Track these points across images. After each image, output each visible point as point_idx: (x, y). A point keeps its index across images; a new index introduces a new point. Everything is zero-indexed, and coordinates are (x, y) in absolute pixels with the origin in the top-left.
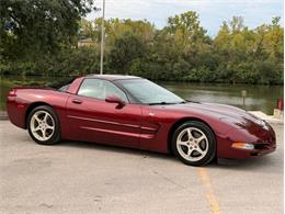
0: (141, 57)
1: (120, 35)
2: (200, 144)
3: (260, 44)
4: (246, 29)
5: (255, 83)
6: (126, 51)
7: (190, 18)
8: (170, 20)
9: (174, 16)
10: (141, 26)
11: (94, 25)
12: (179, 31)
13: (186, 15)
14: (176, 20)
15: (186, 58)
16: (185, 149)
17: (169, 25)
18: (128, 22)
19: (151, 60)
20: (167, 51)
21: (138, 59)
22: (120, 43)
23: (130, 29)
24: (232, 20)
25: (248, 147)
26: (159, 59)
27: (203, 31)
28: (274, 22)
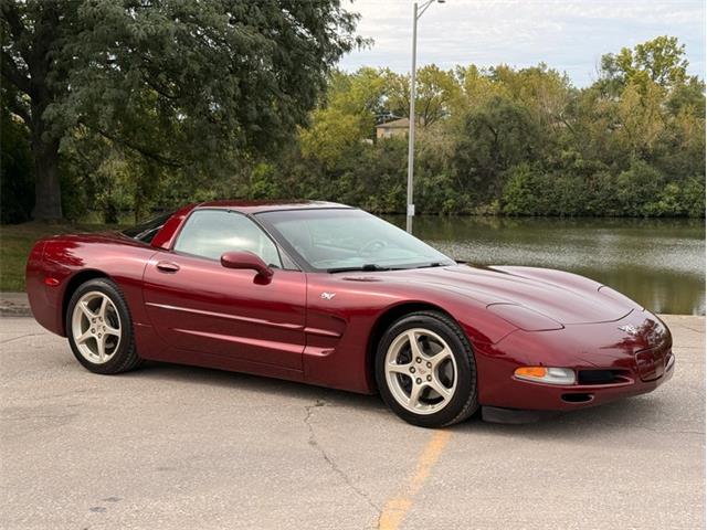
0: (531, 159)
1: (477, 108)
6: (495, 146)
7: (661, 54)
8: (608, 63)
9: (617, 53)
10: (536, 81)
12: (631, 91)
13: (650, 46)
14: (625, 61)
15: (649, 157)
17: (604, 75)
18: (501, 74)
19: (558, 166)
20: (601, 141)
21: (525, 166)
22: (477, 125)
23: (504, 91)
26: (579, 163)
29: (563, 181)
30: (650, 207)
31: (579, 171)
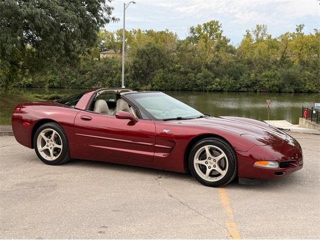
0: (163, 68)
1: (142, 46)
2: (219, 163)
3: (284, 53)
4: (270, 37)
5: (280, 92)
6: (149, 62)
7: (213, 27)
8: (192, 30)
9: (196, 26)
10: (164, 37)
11: (116, 36)
12: (201, 41)
13: (208, 24)
14: (199, 29)
15: (209, 68)
16: (203, 169)
17: (190, 35)
18: (150, 33)
19: (174, 71)
20: (190, 61)
21: (161, 70)
22: (141, 54)
23: (152, 40)
24: (255, 28)
25: (272, 165)
26: (182, 69)
27: (226, 41)
28: (297, 30)
29: (176, 76)
30: (209, 87)
31: (182, 73)
